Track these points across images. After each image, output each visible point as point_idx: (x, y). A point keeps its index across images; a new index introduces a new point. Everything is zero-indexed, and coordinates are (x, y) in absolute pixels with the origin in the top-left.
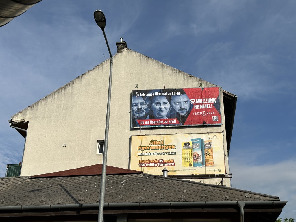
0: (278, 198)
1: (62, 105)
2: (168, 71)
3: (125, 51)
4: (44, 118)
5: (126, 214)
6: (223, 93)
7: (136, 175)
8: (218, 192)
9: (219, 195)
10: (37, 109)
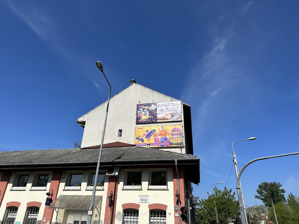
0: (196, 157)
1: (102, 113)
2: (155, 93)
3: (134, 84)
4: (93, 119)
5: (119, 166)
6: (183, 104)
7: (132, 147)
8: (168, 154)
9: (167, 156)
10: (90, 115)
